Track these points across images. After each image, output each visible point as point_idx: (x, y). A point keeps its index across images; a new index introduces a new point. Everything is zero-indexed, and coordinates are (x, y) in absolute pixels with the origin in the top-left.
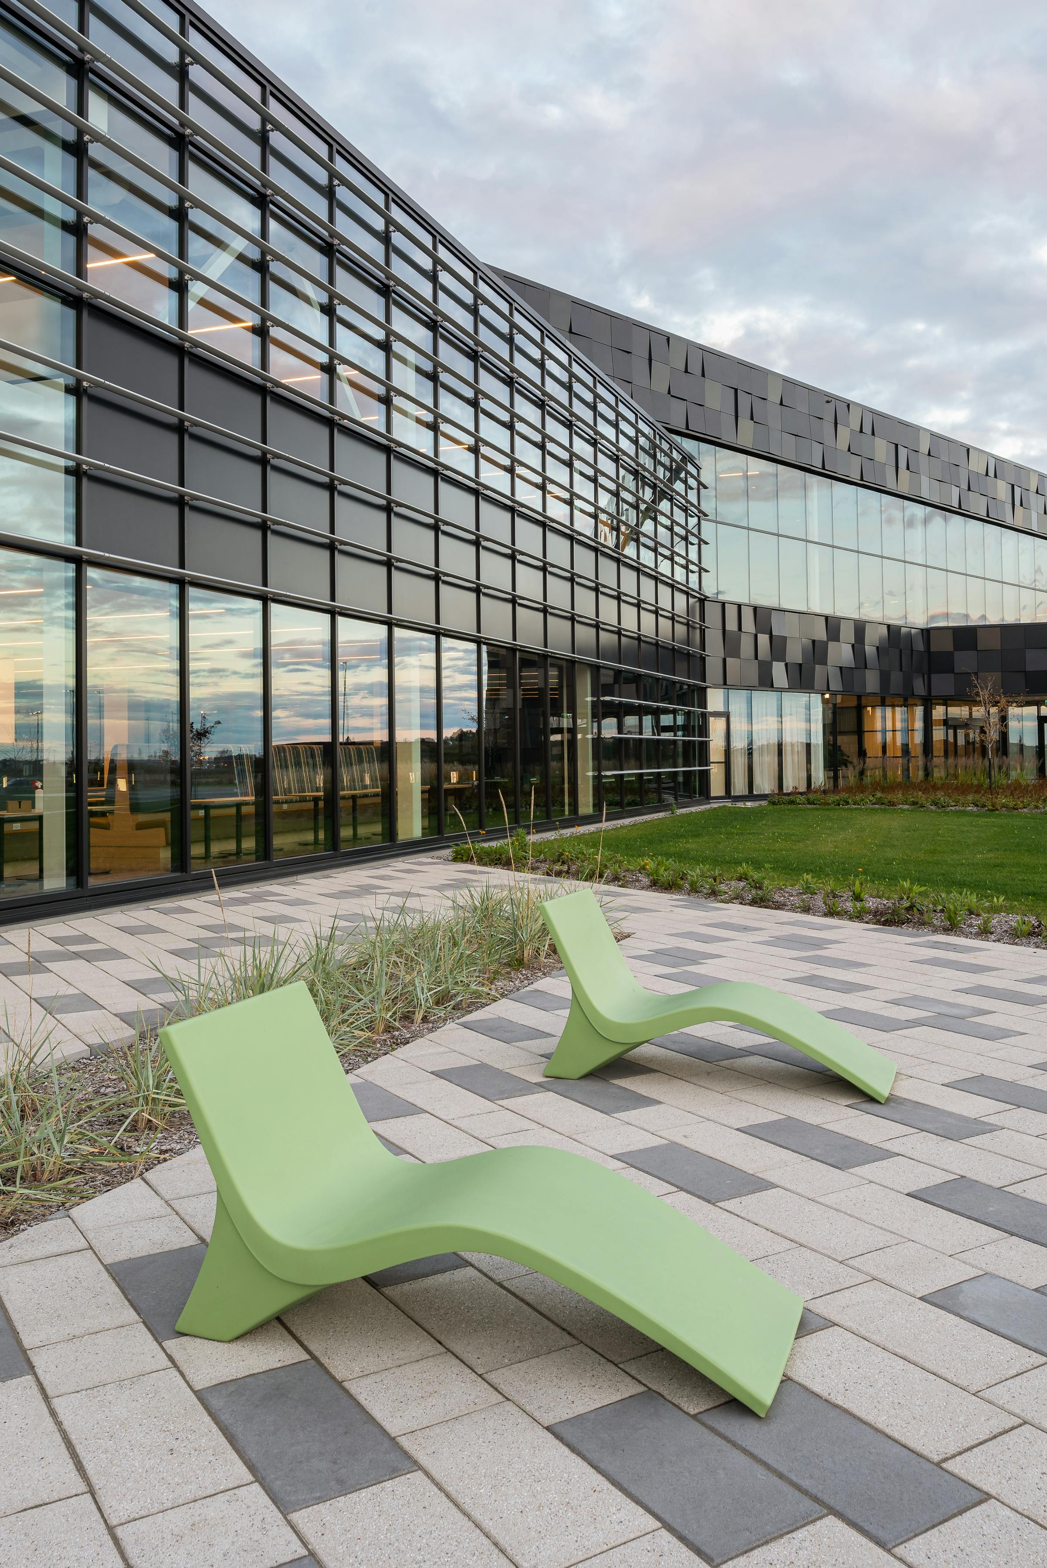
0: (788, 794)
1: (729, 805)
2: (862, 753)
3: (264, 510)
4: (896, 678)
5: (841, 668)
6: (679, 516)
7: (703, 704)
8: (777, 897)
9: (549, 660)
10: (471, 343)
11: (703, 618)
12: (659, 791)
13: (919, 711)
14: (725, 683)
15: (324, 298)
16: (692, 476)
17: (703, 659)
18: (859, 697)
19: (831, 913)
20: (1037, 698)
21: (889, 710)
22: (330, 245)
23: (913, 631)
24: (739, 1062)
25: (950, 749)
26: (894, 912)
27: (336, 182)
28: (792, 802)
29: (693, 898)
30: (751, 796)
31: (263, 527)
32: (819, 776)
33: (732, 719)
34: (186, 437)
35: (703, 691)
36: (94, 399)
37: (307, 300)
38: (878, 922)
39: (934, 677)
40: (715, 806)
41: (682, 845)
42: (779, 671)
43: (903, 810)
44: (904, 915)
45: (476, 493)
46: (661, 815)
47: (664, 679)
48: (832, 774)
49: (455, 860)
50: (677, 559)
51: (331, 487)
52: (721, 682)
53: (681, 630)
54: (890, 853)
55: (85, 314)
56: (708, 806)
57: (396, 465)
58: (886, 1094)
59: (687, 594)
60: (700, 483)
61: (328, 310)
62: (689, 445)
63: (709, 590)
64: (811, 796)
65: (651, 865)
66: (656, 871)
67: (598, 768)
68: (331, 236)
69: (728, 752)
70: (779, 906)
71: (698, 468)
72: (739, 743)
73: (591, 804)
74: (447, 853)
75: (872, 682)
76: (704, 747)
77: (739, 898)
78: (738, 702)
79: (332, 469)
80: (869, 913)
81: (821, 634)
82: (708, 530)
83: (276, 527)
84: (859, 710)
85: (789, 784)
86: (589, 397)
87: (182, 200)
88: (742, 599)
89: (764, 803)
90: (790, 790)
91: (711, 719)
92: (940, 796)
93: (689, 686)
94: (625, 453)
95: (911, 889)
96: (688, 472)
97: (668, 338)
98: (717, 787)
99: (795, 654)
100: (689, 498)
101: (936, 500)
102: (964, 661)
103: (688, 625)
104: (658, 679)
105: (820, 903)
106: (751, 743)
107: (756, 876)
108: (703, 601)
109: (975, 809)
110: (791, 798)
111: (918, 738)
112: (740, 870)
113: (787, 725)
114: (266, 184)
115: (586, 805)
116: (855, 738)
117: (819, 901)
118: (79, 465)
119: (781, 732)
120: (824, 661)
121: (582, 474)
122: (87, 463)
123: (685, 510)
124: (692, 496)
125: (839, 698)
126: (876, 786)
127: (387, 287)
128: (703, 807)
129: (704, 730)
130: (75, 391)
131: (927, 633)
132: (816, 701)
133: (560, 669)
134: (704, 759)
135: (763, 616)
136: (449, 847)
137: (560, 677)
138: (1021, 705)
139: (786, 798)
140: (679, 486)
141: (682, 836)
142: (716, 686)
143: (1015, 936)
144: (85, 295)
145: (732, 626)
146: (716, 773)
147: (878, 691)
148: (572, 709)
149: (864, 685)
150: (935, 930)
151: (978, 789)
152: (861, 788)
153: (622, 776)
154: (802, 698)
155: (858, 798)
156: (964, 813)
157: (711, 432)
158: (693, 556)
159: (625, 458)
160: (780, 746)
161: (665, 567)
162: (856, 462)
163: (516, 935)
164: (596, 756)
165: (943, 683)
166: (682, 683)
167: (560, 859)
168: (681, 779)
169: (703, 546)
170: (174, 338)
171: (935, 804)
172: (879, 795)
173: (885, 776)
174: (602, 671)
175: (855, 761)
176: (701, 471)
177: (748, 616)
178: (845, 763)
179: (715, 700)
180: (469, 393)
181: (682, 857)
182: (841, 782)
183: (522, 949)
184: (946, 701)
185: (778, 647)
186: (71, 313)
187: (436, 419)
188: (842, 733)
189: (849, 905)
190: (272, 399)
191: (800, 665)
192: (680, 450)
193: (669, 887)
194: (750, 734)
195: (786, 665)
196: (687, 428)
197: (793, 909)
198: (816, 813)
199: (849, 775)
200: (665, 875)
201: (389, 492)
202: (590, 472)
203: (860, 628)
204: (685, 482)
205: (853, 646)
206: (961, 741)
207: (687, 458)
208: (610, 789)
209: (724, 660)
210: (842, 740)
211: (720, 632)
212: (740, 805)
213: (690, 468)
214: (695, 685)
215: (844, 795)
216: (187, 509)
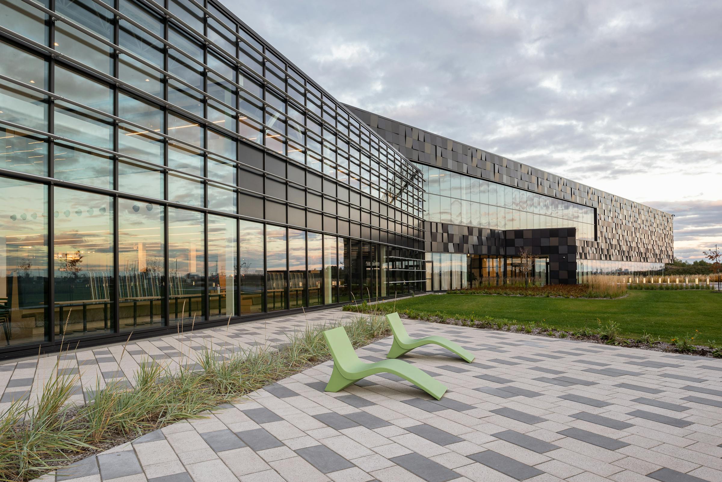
0: (454, 290)
1: (433, 294)
2: (481, 276)
3: (287, 200)
4: (494, 248)
5: (473, 245)
6: (416, 192)
7: (424, 258)
8: (447, 321)
9: (372, 244)
10: (347, 139)
11: (424, 228)
12: (408, 289)
13: (502, 260)
14: (431, 251)
15: (303, 129)
16: (420, 178)
17: (424, 242)
18: (480, 256)
19: (464, 325)
20: (545, 256)
21: (491, 260)
22: (305, 112)
23: (500, 231)
24: (435, 356)
25: (514, 274)
26: (482, 325)
27: (307, 92)
28: (455, 293)
29: (422, 321)
30: (440, 291)
31: (286, 205)
32: (465, 283)
33: (434, 263)
34: (265, 178)
35: (424, 253)
36: (242, 169)
37: (297, 130)
38: (478, 328)
39: (507, 248)
40: (428, 294)
41: (417, 306)
42: (451, 246)
43: (494, 296)
44: (485, 325)
45: (349, 189)
46: (409, 297)
47: (410, 249)
48: (470, 283)
49: (344, 310)
50: (415, 207)
51: (305, 190)
52: (430, 250)
53: (416, 232)
54: (486, 309)
55: (239, 143)
56: (425, 294)
57: (324, 181)
58: (471, 361)
59: (418, 219)
60: (423, 180)
61: (304, 133)
62: (419, 166)
63: (426, 218)
64: (462, 291)
65: (408, 311)
66: (410, 313)
67: (388, 281)
68: (305, 110)
69: (432, 274)
70: (448, 323)
71: (422, 175)
72: (436, 271)
73: (385, 293)
74: (341, 308)
75: (485, 250)
76: (424, 273)
77: (436, 321)
78: (436, 257)
79: (306, 185)
80: (475, 325)
81: (466, 233)
82: (426, 196)
83: (290, 205)
84: (480, 261)
85: (454, 286)
86: (385, 153)
87: (264, 105)
88: (438, 221)
89: (445, 293)
90: (455, 289)
91: (427, 263)
92: (508, 291)
93: (419, 252)
94: (397, 172)
95: (489, 318)
96: (418, 176)
97: (412, 128)
98: (428, 288)
99: (457, 240)
100: (419, 186)
101: (509, 184)
102: (519, 242)
103: (418, 230)
104: (408, 250)
105: (461, 323)
106: (441, 272)
107: (441, 315)
108: (424, 221)
109: (520, 295)
110: (455, 291)
111: (502, 270)
112: (436, 313)
113: (453, 264)
114: (287, 96)
115: (384, 293)
116: (478, 270)
117: (460, 322)
118: (237, 190)
119: (451, 267)
120: (467, 243)
121: (382, 179)
122: (240, 189)
123: (418, 190)
124: (420, 185)
125: (473, 256)
126: (485, 287)
127: (322, 123)
128: (423, 295)
129: (424, 267)
130: (236, 167)
131: (505, 232)
132: (465, 258)
133: (375, 247)
134: (424, 278)
135: (445, 227)
136: (341, 306)
137: (375, 249)
138: (540, 258)
139: (453, 291)
140: (415, 181)
141: (417, 304)
142: (428, 252)
143: (517, 331)
144: (239, 138)
145: (434, 230)
146: (428, 283)
147: (487, 253)
148: (379, 261)
149: (481, 251)
150: (494, 329)
151: (521, 289)
152: (480, 288)
153: (396, 283)
154: (459, 255)
155: (478, 292)
156: (515, 297)
157: (427, 161)
158: (420, 207)
159: (397, 173)
160: (451, 272)
161: (410, 210)
162: (479, 170)
163: (372, 328)
164: (387, 276)
165: (511, 250)
166: (416, 251)
167: (378, 309)
168: (415, 284)
169: (424, 202)
170: (262, 148)
171: (506, 294)
172: (486, 290)
173: (489, 284)
174: (389, 247)
175: (478, 278)
176: (423, 176)
177: (440, 227)
178: (475, 279)
179: (428, 256)
180: (347, 156)
181: (418, 309)
182: (473, 286)
183: (374, 332)
184: (512, 257)
185: (451, 238)
186: (235, 143)
187: (336, 166)
188: (474, 268)
189: (469, 323)
190: (289, 164)
191: (458, 244)
192: (416, 168)
193: (414, 318)
194: (440, 268)
195: (453, 244)
196: (419, 160)
197: (453, 324)
198: (463, 297)
199: (476, 283)
200: (413, 315)
201: (322, 191)
202: (385, 179)
203: (480, 231)
204: (418, 180)
205: (478, 237)
206: (517, 271)
207: (418, 171)
208: (392, 288)
209: (431, 243)
210: (473, 271)
211: (430, 233)
212: (437, 294)
213: (420, 175)
214: (421, 251)
215: (474, 291)
216: (266, 200)
